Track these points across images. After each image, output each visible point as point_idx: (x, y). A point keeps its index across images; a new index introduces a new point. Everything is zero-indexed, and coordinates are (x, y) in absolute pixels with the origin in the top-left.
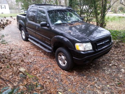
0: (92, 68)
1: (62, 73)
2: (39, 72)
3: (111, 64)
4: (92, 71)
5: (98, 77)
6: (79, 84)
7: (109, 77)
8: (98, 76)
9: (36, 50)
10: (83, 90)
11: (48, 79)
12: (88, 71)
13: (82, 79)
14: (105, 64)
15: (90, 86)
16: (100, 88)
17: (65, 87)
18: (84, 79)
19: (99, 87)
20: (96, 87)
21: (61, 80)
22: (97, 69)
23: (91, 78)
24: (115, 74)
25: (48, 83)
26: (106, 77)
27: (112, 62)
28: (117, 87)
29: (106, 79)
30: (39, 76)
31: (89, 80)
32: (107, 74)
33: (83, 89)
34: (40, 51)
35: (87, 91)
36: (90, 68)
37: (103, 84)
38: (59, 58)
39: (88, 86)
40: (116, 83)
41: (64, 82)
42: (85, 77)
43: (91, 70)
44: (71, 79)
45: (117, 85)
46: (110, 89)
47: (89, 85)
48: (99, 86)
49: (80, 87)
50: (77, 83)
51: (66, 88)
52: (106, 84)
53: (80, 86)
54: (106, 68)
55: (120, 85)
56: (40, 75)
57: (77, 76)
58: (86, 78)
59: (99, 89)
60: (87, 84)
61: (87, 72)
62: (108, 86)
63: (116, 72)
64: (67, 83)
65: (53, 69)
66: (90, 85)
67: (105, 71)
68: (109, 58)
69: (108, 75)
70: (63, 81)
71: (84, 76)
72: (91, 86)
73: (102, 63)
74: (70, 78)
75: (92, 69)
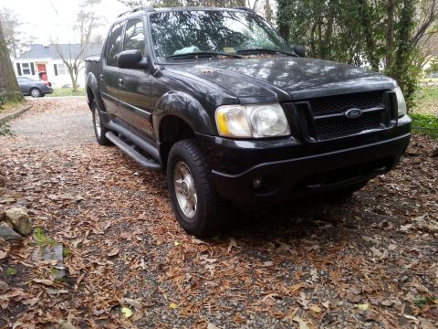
0: (314, 236)
1: (176, 244)
2: (87, 233)
3: (409, 226)
4: (311, 245)
5: (324, 269)
6: (227, 287)
7: (382, 271)
8: (328, 264)
9: (122, 169)
10: (235, 311)
11: (111, 258)
12: (290, 244)
13: (251, 272)
14: (380, 225)
15: (277, 298)
16: (318, 310)
17: (163, 291)
18: (260, 271)
19: (316, 309)
20: (301, 307)
21: (161, 267)
22: (336, 241)
23: (293, 269)
24: (415, 262)
25: (99, 272)
26: (366, 272)
27: (419, 219)
28: (413, 314)
29: (364, 277)
30: (80, 246)
31: (278, 278)
32: (374, 260)
33: (236, 307)
34: (136, 173)
35: (248, 317)
36: (304, 235)
37: (342, 295)
38: (177, 189)
39: (265, 299)
40: (409, 297)
41: (169, 274)
42: (268, 264)
43: (307, 241)
44: (203, 266)
45: (413, 306)
46: (368, 321)
47: (270, 295)
48: (315, 301)
49: (227, 299)
50: (221, 284)
51: (165, 296)
52: (358, 299)
53: (230, 295)
54: (377, 239)
55: (427, 308)
56: (86, 241)
57: (236, 257)
58: (268, 268)
59: (311, 316)
60: (266, 289)
61: (287, 248)
62: (365, 307)
63: (421, 256)
64: (177, 279)
65: (150, 229)
66: (275, 295)
67: (373, 249)
68: (405, 205)
69: (380, 266)
70: (165, 271)
71: (263, 260)
72: (279, 301)
73: (367, 221)
74: (202, 263)
75: (314, 239)
